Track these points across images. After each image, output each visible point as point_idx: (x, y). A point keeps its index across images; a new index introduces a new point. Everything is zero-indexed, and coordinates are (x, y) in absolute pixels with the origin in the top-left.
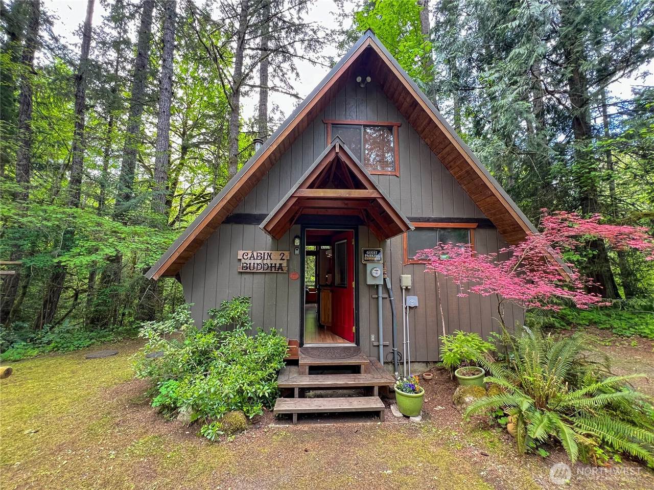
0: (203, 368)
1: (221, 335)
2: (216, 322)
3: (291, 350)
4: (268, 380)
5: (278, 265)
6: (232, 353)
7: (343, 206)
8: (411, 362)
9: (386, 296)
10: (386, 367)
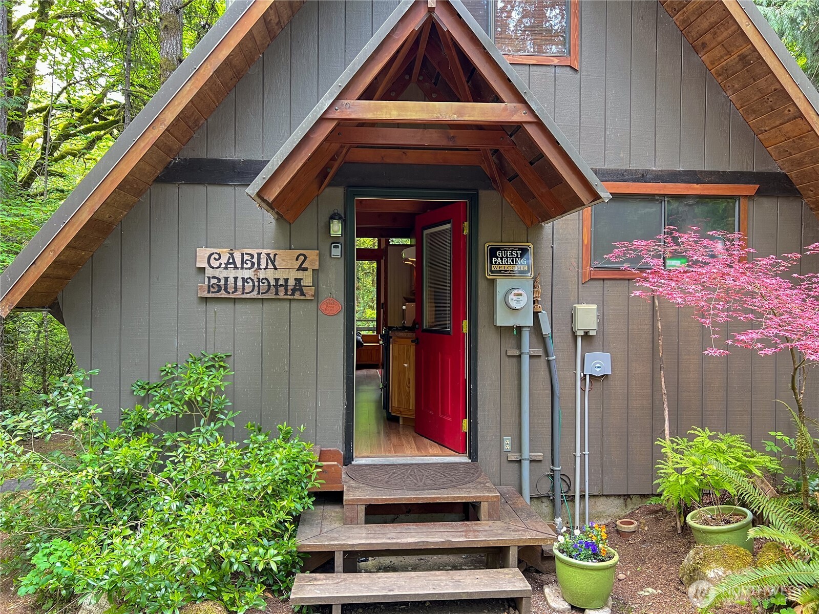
0: (128, 512)
1: (165, 440)
2: (152, 411)
3: (325, 473)
4: (275, 535)
5: (291, 283)
6: (193, 479)
7: (444, 143)
8: (590, 496)
9: (539, 351)
10: (535, 507)
